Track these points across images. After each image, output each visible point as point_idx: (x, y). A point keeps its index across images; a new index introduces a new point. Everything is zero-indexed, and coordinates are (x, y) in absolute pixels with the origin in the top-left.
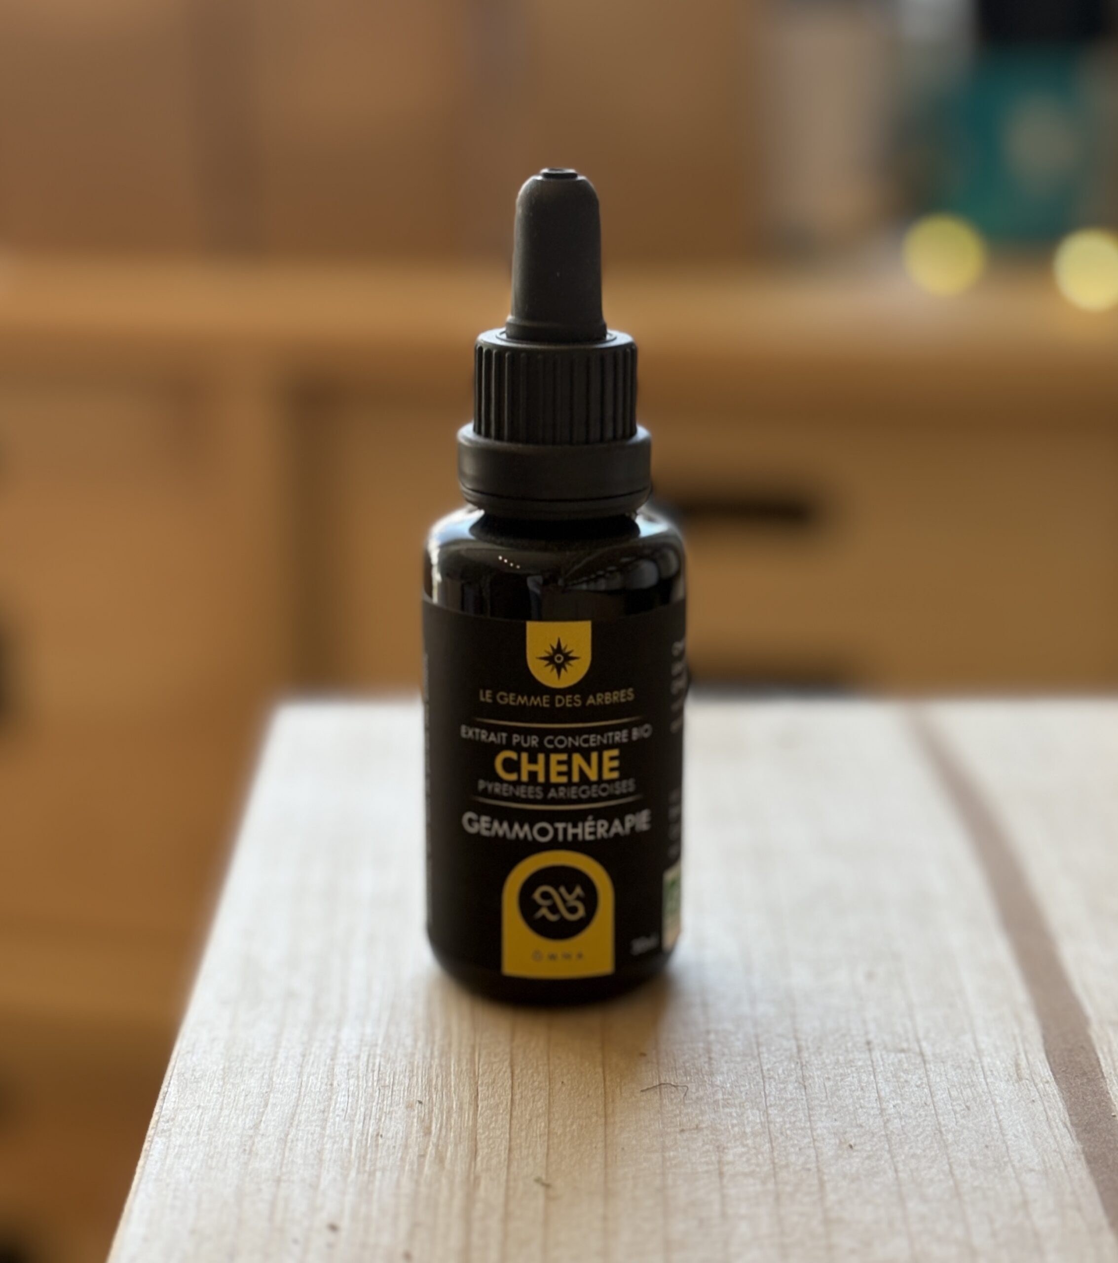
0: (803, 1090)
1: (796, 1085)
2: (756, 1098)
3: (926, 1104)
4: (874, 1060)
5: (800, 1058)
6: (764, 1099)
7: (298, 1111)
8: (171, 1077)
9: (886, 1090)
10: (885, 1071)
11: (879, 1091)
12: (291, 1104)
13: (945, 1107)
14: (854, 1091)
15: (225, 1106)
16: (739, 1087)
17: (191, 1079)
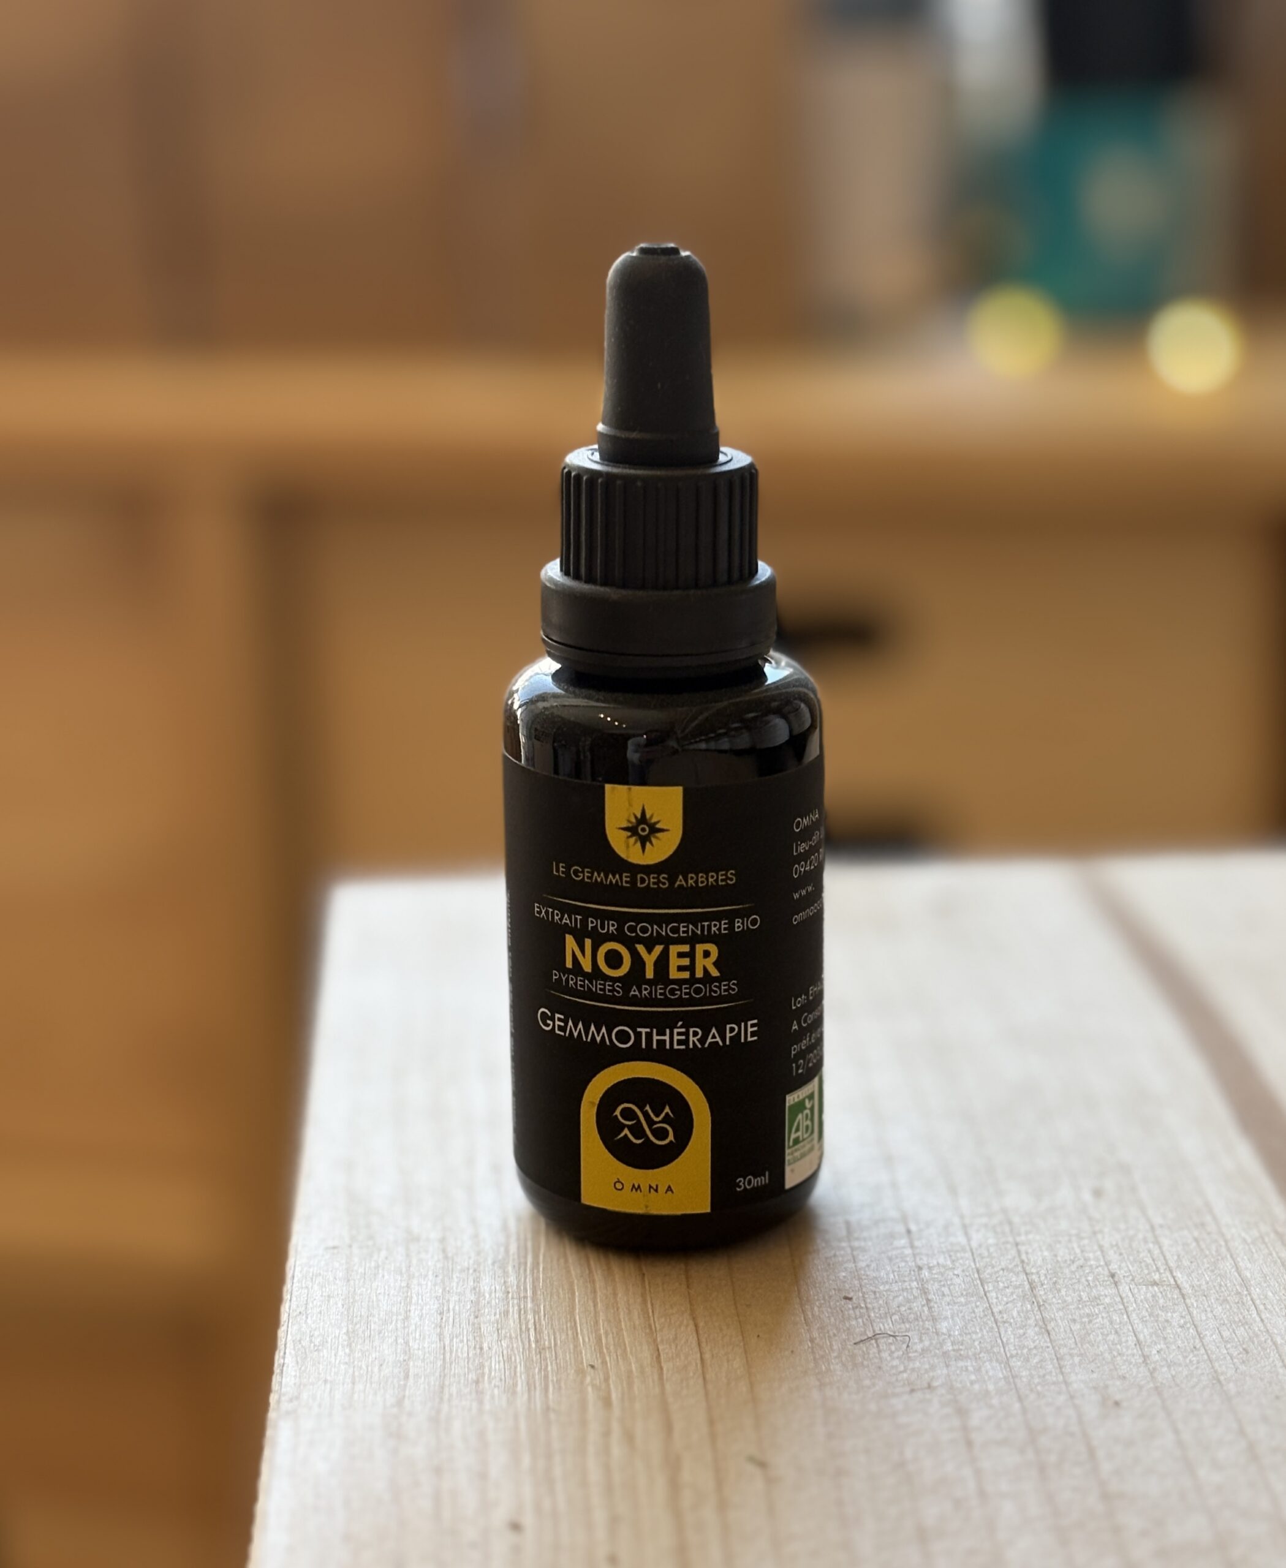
0: (1046, 1336)
1: (1037, 1329)
2: (992, 1347)
3: (1195, 1347)
4: (1124, 1295)
5: (1035, 1296)
6: (1002, 1349)
7: (447, 1383)
8: (285, 1345)
9: (1145, 1333)
10: (1139, 1310)
11: (1137, 1333)
12: (437, 1374)
13: (1218, 1350)
14: (1108, 1335)
15: (357, 1379)
16: (970, 1334)
17: (310, 1347)
